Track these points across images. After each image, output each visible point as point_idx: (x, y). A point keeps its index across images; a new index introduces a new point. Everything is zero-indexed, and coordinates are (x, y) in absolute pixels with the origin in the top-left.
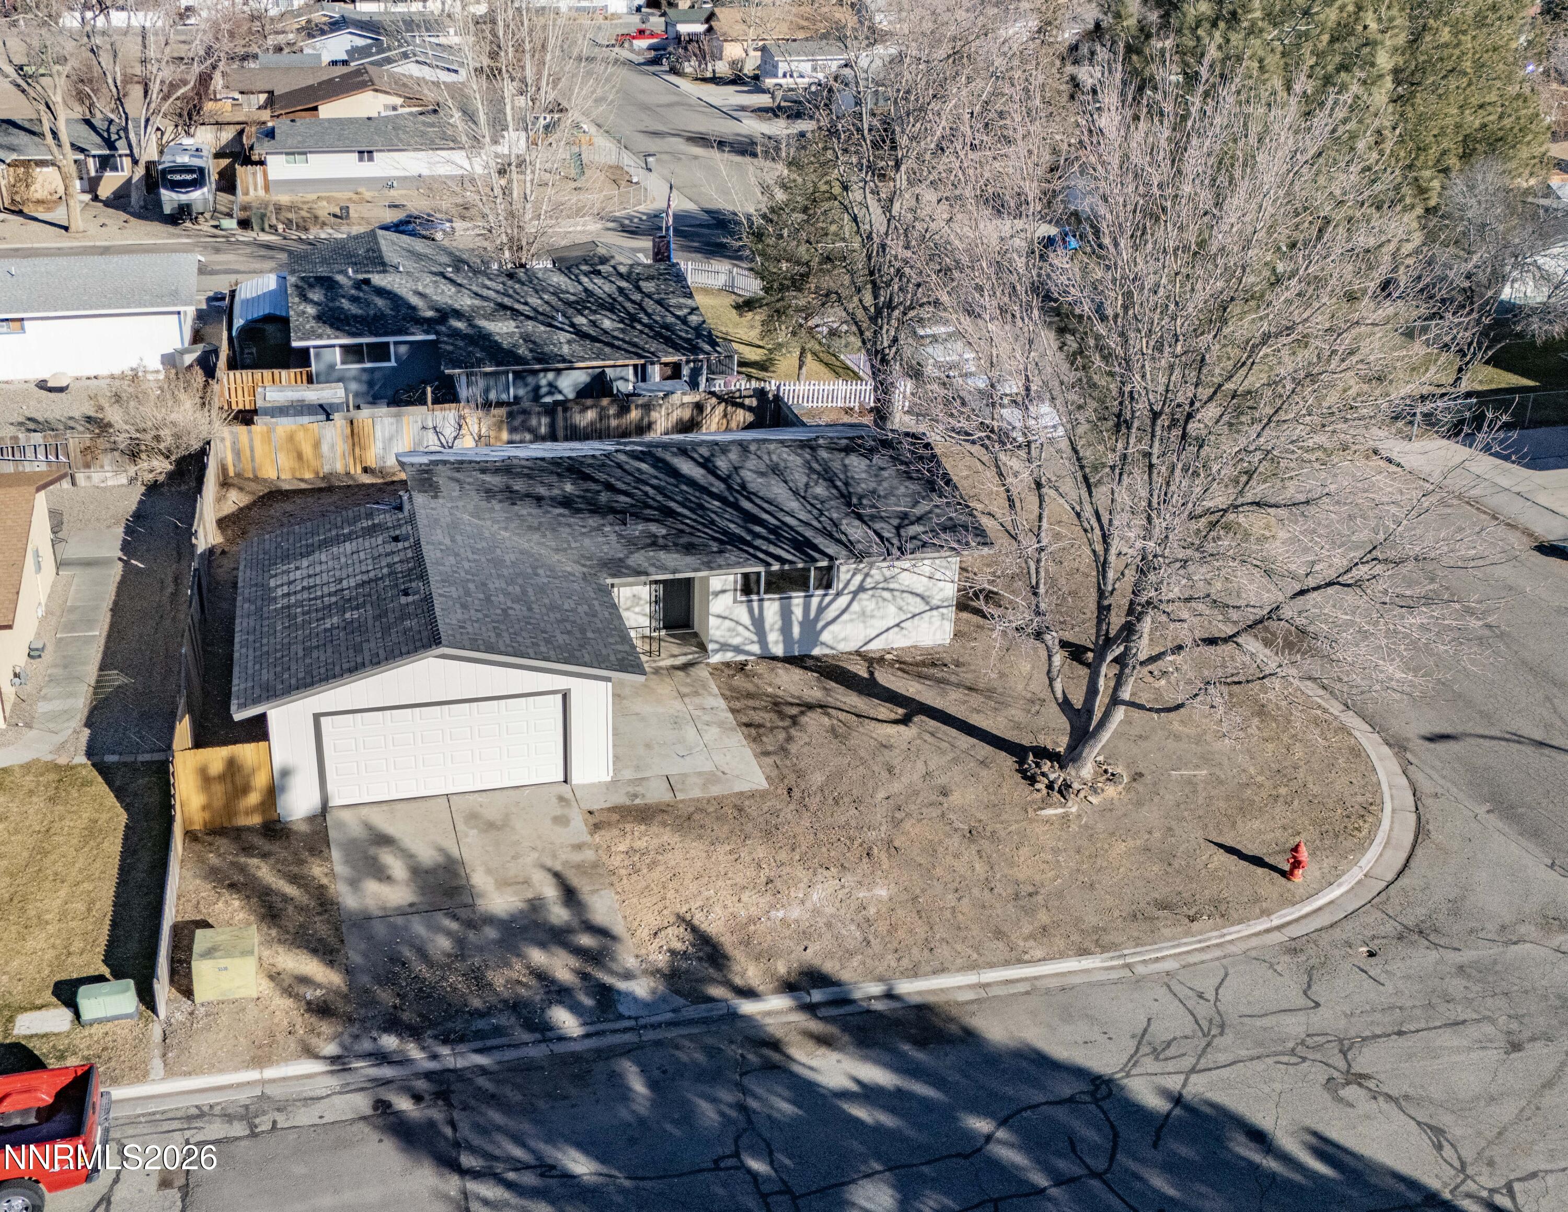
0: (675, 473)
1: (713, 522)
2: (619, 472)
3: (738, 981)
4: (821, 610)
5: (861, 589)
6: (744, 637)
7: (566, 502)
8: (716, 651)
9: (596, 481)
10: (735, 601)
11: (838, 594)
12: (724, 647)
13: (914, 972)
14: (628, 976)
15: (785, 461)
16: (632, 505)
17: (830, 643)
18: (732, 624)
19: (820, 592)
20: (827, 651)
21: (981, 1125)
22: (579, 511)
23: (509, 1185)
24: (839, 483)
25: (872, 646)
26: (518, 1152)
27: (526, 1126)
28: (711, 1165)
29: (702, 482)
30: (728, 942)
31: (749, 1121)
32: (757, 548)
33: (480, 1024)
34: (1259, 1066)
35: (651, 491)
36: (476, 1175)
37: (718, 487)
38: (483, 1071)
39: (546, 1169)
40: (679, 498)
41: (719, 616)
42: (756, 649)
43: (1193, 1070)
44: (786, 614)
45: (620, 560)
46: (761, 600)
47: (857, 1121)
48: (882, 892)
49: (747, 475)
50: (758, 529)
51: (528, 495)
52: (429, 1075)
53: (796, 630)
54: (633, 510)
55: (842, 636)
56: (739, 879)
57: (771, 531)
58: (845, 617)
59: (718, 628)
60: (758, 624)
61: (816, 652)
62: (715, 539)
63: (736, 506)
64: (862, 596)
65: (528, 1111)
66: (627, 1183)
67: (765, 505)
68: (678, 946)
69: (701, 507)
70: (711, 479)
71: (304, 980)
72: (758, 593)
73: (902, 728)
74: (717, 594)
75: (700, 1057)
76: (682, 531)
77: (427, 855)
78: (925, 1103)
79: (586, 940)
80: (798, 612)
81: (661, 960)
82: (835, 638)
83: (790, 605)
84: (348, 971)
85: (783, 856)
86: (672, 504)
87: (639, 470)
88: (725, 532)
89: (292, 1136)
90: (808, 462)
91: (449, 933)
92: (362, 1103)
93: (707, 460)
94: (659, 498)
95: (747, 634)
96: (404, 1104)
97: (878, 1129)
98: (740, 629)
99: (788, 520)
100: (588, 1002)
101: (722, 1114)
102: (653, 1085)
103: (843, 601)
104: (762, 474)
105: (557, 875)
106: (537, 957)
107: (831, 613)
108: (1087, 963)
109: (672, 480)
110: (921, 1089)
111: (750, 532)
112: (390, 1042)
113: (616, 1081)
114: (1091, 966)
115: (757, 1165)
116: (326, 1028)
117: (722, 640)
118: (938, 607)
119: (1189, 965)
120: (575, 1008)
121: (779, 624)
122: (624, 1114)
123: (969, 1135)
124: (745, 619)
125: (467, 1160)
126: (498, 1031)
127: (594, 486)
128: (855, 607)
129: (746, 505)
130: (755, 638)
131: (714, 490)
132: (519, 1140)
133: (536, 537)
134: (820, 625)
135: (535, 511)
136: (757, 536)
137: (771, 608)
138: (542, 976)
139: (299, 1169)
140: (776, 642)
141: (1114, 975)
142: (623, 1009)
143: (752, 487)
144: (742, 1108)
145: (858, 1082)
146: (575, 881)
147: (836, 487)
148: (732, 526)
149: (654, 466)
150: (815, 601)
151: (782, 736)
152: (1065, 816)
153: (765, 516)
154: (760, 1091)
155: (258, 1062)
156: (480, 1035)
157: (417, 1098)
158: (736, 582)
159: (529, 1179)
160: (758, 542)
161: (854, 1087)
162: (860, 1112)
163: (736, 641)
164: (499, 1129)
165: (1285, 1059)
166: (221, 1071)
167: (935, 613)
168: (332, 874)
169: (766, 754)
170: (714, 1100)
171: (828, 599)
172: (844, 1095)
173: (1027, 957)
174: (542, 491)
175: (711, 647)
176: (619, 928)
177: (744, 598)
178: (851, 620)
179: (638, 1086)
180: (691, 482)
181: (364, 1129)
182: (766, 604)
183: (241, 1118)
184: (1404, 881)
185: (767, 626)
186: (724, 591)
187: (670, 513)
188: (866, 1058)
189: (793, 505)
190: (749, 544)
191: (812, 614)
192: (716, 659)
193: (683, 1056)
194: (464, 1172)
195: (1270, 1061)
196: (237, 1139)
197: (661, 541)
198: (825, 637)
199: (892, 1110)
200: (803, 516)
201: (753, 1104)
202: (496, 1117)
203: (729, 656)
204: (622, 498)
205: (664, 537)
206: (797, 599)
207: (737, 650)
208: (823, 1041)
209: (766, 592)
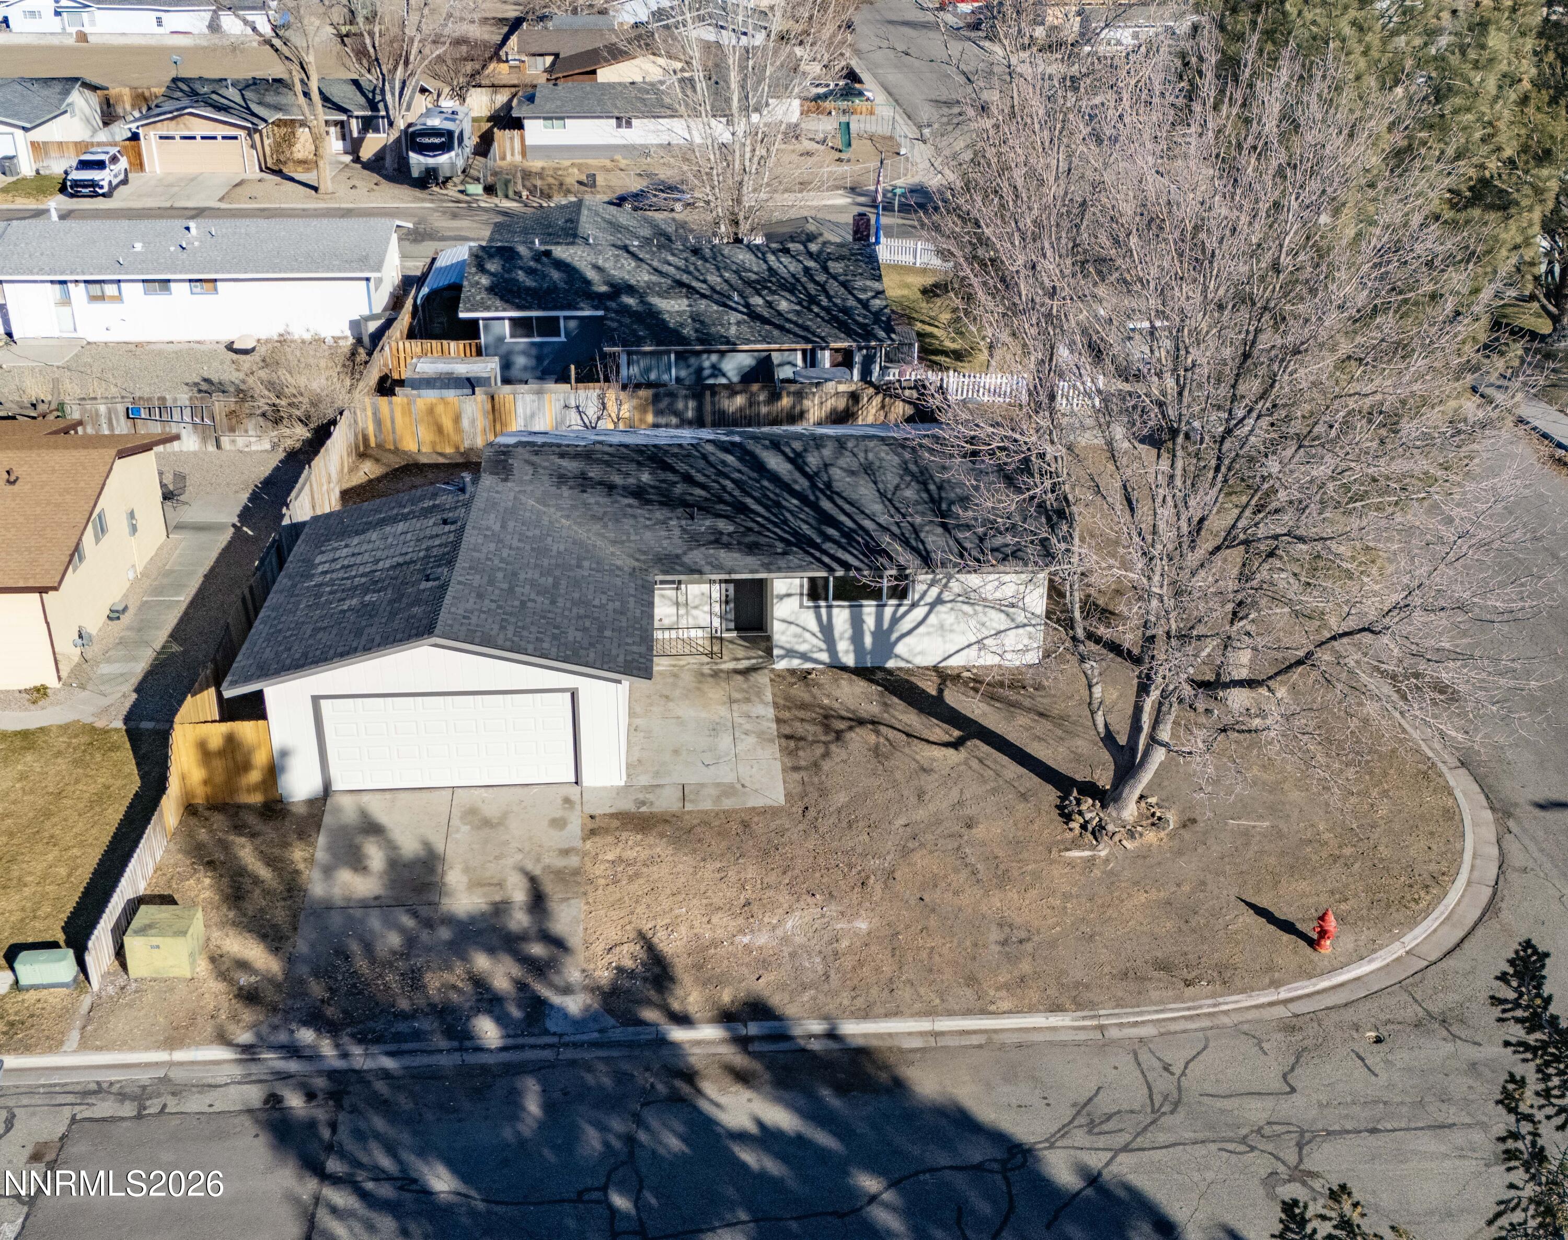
0: (759, 467)
1: (785, 522)
2: (702, 464)
3: (676, 1006)
4: (895, 620)
5: (939, 601)
6: (812, 643)
7: (639, 493)
8: (782, 657)
9: (674, 471)
10: (801, 606)
11: (914, 605)
12: (790, 653)
13: (866, 1014)
14: (567, 990)
15: (881, 460)
16: (706, 499)
17: (905, 656)
18: (799, 630)
19: (894, 602)
20: (902, 664)
21: (869, 1183)
22: (648, 502)
23: (364, 1195)
24: (932, 487)
25: (952, 662)
26: (386, 1162)
27: (405, 1137)
28: (573, 1196)
29: (787, 478)
30: (681, 965)
31: (631, 1154)
32: (825, 552)
33: (402, 1027)
34: (1199, 1150)
35: (729, 484)
36: (335, 1180)
37: (802, 484)
38: (386, 1074)
39: (407, 1182)
40: (756, 494)
41: (784, 621)
42: (824, 657)
43: (1126, 1149)
44: (857, 623)
45: (678, 556)
46: (829, 607)
47: (744, 1166)
48: (862, 925)
49: (836, 473)
50: (831, 531)
51: (601, 483)
52: (332, 1074)
53: (868, 640)
54: (705, 504)
55: (918, 649)
56: (717, 900)
57: (844, 534)
58: (922, 629)
59: (783, 633)
60: (827, 631)
61: (891, 664)
62: (782, 539)
63: (815, 507)
64: (939, 608)
65: (411, 1122)
66: (481, 1206)
67: (847, 507)
68: (628, 963)
69: (778, 505)
70: (797, 475)
71: (243, 965)
72: (826, 599)
73: (951, 752)
74: (781, 597)
75: (607, 1081)
76: (750, 529)
77: (409, 846)
78: (822, 1154)
79: (537, 950)
80: (870, 622)
81: (604, 976)
82: (910, 651)
83: (861, 614)
84: (291, 960)
85: (772, 878)
86: (749, 501)
87: (724, 462)
88: (795, 533)
89: (175, 1122)
90: (905, 463)
91: (402, 930)
92: (254, 1095)
93: (798, 455)
94: (737, 493)
95: (815, 641)
96: (295, 1101)
97: (763, 1176)
98: (807, 635)
99: (867, 524)
100: (516, 1012)
101: (606, 1144)
102: (549, 1106)
103: (919, 612)
104: (852, 473)
105: (533, 881)
106: (482, 962)
107: (906, 625)
108: (1056, 1020)
109: (755, 475)
110: (823, 1138)
111: (822, 534)
112: (306, 1036)
113: (514, 1099)
114: (1060, 1024)
115: (620, 1202)
116: (248, 1015)
117: (788, 646)
118: (1025, 625)
119: (1169, 1033)
120: (501, 1019)
121: (849, 633)
122: (507, 1133)
123: (853, 1193)
124: (813, 625)
125: (334, 1165)
126: (417, 1035)
127: (671, 477)
128: (932, 619)
129: (826, 505)
130: (824, 646)
131: (797, 487)
132: (391, 1150)
133: (597, 527)
134: (894, 636)
135: (606, 500)
136: (828, 538)
137: (841, 616)
138: (479, 983)
139: (167, 1157)
140: (847, 652)
141: (1082, 1036)
142: (551, 1025)
143: (837, 486)
144: (630, 1140)
145: (760, 1124)
146: (549, 887)
147: (928, 491)
148: (804, 527)
149: (740, 459)
150: (888, 611)
151: (819, 750)
152: (1091, 861)
153: (843, 518)
154: (655, 1124)
155: (172, 1042)
156: (399, 1037)
157: (310, 1096)
158: (802, 586)
159: (386, 1191)
160: (828, 546)
161: (752, 1128)
162: (749, 1157)
163: (803, 648)
164: (377, 1136)
165: (1231, 1146)
166: (132, 1049)
167: (1021, 631)
168: (311, 861)
169: (796, 769)
170: (603, 1128)
171: (902, 610)
172: (741, 1137)
173: (993, 1008)
174: (617, 479)
175: (776, 652)
176: (575, 940)
177: (811, 604)
178: (929, 634)
179: (533, 1106)
180: (775, 478)
181: (247, 1122)
182: (835, 611)
183: (134, 1098)
184: (1450, 962)
185: (837, 634)
186: (789, 595)
187: (743, 509)
188: (778, 1100)
189: (876, 507)
190: (817, 547)
191: (886, 625)
192: (781, 665)
193: (589, 1079)
194: (324, 1176)
195: (1213, 1147)
196: (122, 1119)
197: (725, 539)
198: (900, 649)
199: (781, 1157)
200: (884, 519)
201: (643, 1136)
202: (379, 1123)
203: (796, 663)
204: (698, 492)
205: (729, 534)
206: (869, 609)
207: (804, 657)
208: (742, 1077)
209: (836, 598)
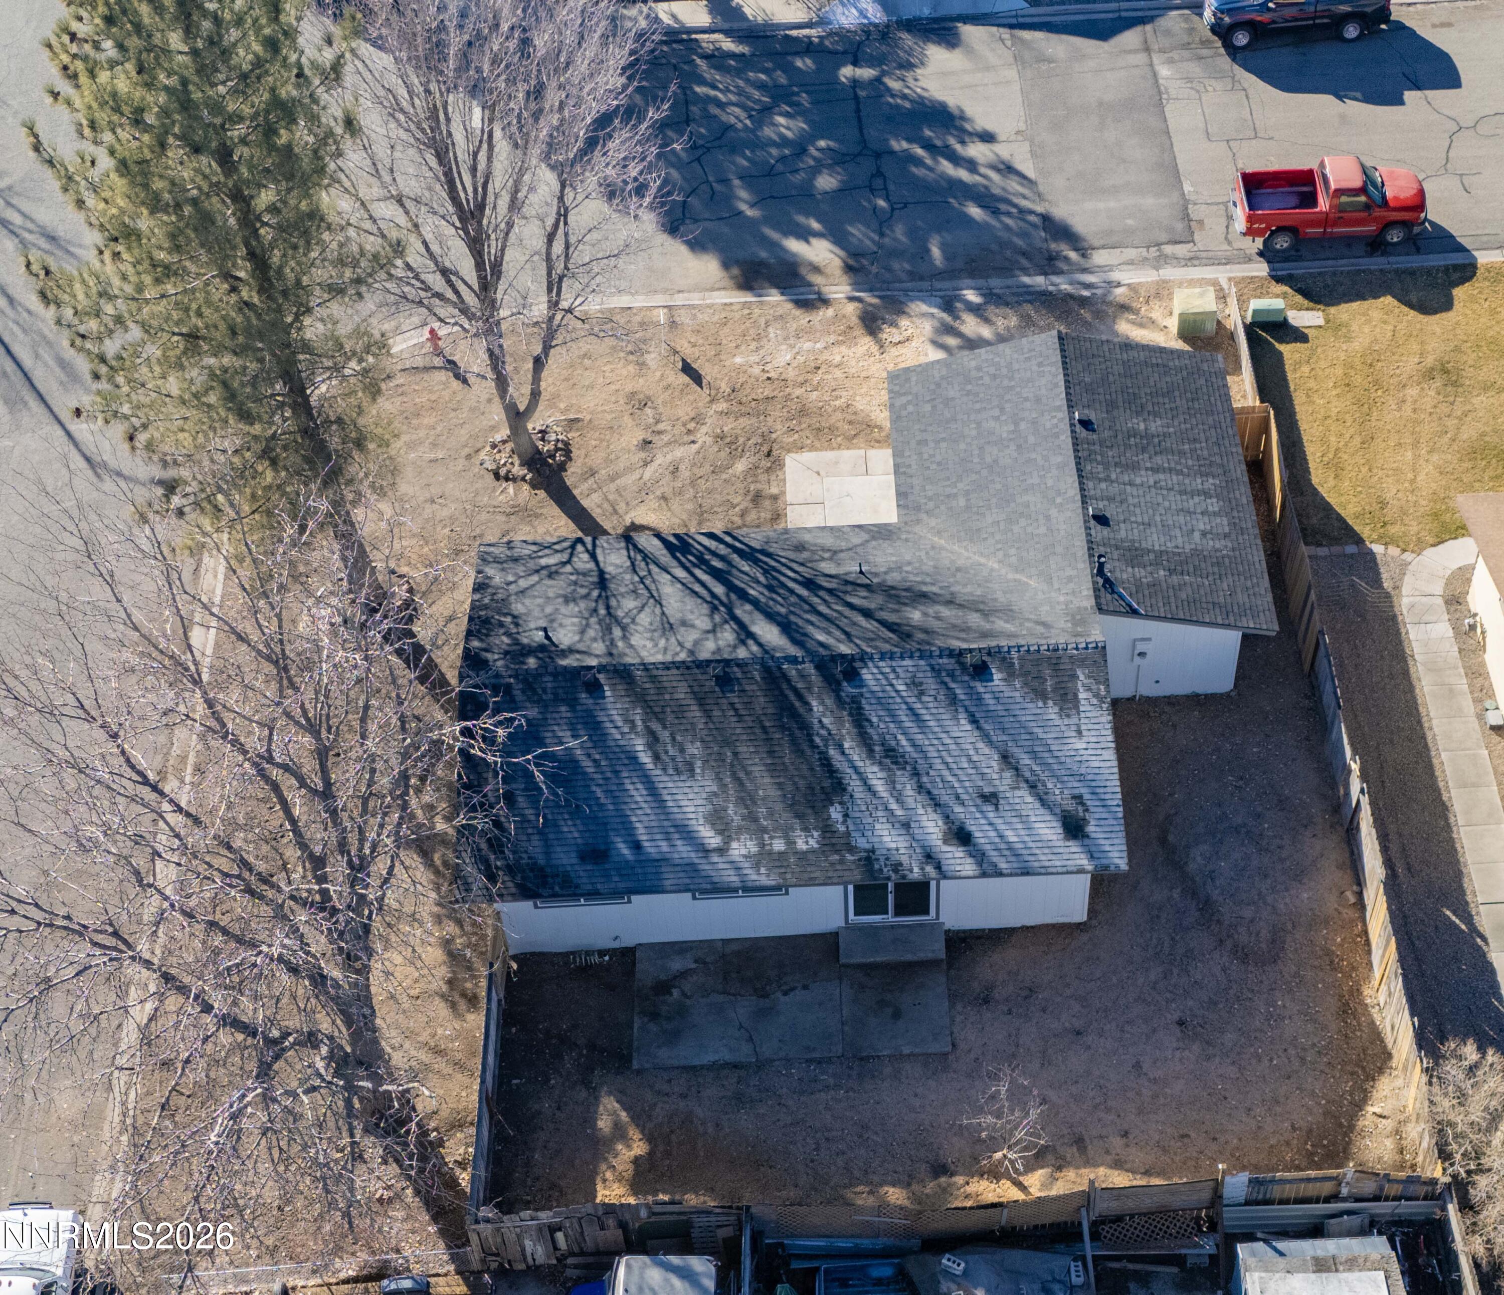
0: (786, 627)
1: (766, 572)
7: (921, 597)
9: (883, 623)
15: (652, 639)
16: (846, 592)
23: (1015, 206)
24: (602, 612)
26: (1009, 222)
28: (909, 206)
29: (758, 616)
30: (859, 331)
31: (881, 227)
36: (1033, 212)
37: (743, 611)
38: (1025, 271)
39: (996, 212)
40: (793, 599)
45: (874, 538)
47: (819, 221)
49: (703, 623)
52: (1060, 273)
54: (849, 588)
57: (706, 563)
63: (731, 587)
65: (1004, 244)
66: (951, 200)
67: (697, 588)
68: (894, 330)
69: (770, 588)
70: (745, 618)
71: (1141, 326)
75: (897, 265)
76: (802, 564)
78: (777, 227)
79: (952, 341)
81: (904, 322)
87: (829, 633)
88: (756, 561)
89: (1136, 243)
90: (624, 638)
92: (1099, 258)
93: (743, 642)
94: (816, 600)
96: (1073, 254)
97: (807, 215)
99: (681, 573)
100: (958, 305)
101: (893, 231)
102: (928, 251)
104: (684, 623)
106: (986, 332)
109: (793, 618)
111: (729, 563)
112: (1086, 293)
113: (949, 256)
115: (882, 203)
122: (948, 237)
123: (764, 207)
125: (1037, 220)
127: (884, 615)
131: (748, 607)
132: (1007, 228)
133: (960, 563)
136: (722, 558)
138: (985, 320)
139: (1130, 222)
142: (939, 300)
143: (705, 609)
144: (882, 235)
145: (808, 242)
147: (608, 607)
148: (746, 568)
154: (868, 242)
157: (1066, 258)
159: (1003, 207)
161: (814, 241)
162: (815, 225)
164: (1017, 235)
169: (773, 498)
170: (895, 239)
174: (945, 612)
176: (931, 348)
179: (936, 252)
180: (770, 616)
181: (1095, 243)
183: (1166, 256)
187: (809, 584)
188: (796, 256)
193: (907, 266)
196: (1168, 243)
197: (827, 555)
199: (798, 225)
201: (873, 236)
202: (1019, 242)
205: (823, 559)
208: (816, 268)
